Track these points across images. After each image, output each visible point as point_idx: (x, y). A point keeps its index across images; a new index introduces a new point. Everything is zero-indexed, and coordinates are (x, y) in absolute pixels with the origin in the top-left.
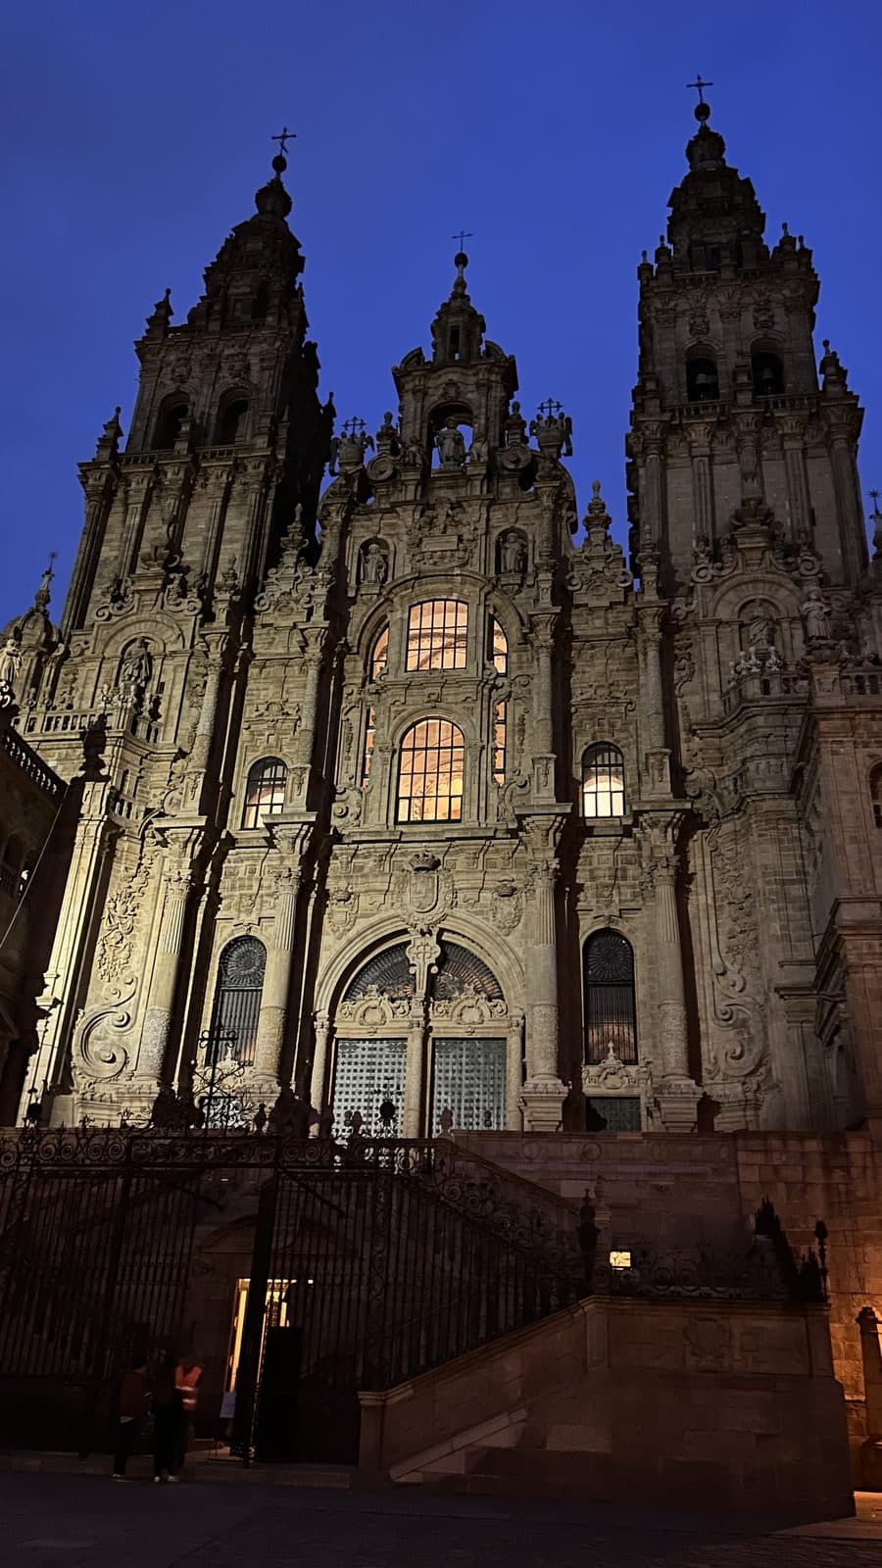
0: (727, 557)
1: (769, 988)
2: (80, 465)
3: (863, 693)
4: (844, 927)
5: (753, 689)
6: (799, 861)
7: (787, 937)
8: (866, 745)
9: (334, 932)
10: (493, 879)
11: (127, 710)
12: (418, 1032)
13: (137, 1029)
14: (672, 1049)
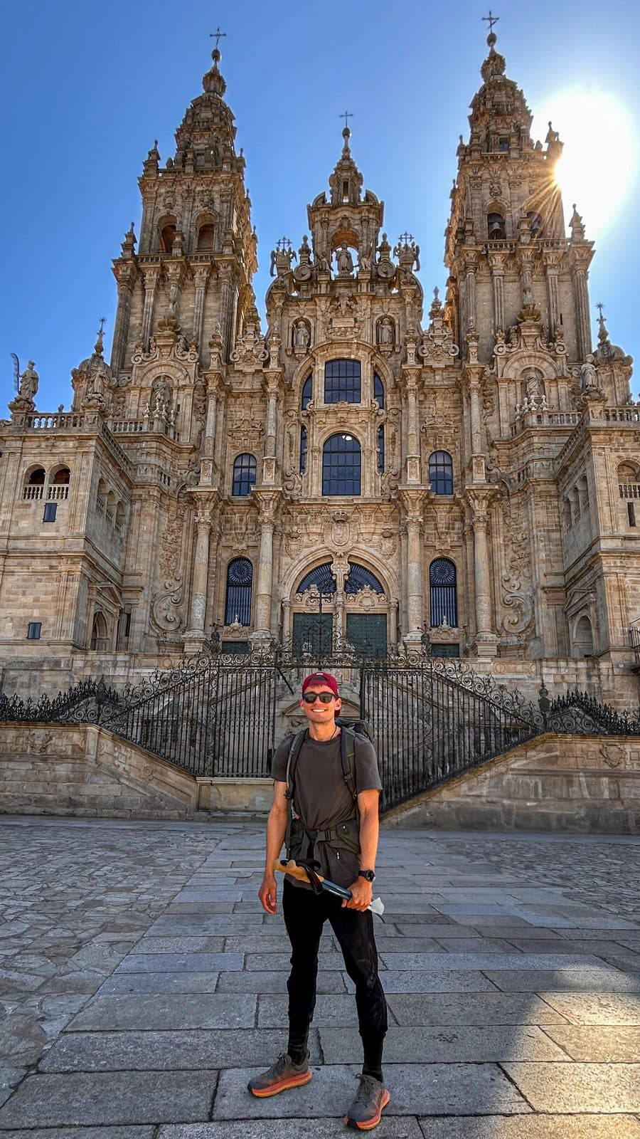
0: (514, 341)
1: (537, 587)
2: (114, 261)
3: (616, 420)
4: (603, 552)
5: (533, 420)
6: (557, 519)
7: (548, 561)
8: (617, 450)
9: (290, 555)
10: (380, 528)
11: (162, 420)
12: (340, 609)
13: (185, 604)
14: (484, 620)
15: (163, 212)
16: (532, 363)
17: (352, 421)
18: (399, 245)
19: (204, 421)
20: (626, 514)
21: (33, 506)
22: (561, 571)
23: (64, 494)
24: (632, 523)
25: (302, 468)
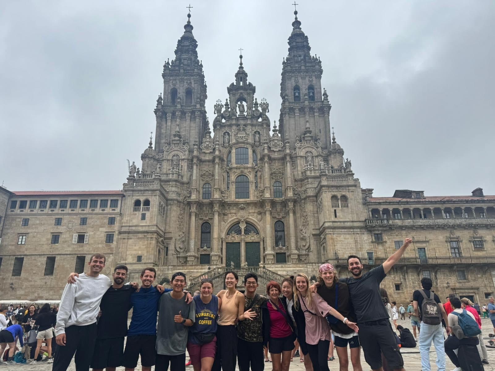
0: (303, 141)
1: (311, 234)
3: (331, 181)
4: (326, 227)
5: (308, 173)
6: (317, 209)
7: (314, 224)
8: (331, 192)
9: (224, 221)
10: (257, 211)
11: (177, 173)
12: (243, 241)
13: (187, 242)
14: (293, 245)
15: (172, 87)
16: (310, 149)
17: (246, 171)
18: (261, 103)
19: (192, 172)
20: (334, 214)
21: (137, 215)
22: (318, 228)
23: (148, 209)
24: (336, 216)
25: (228, 188)
